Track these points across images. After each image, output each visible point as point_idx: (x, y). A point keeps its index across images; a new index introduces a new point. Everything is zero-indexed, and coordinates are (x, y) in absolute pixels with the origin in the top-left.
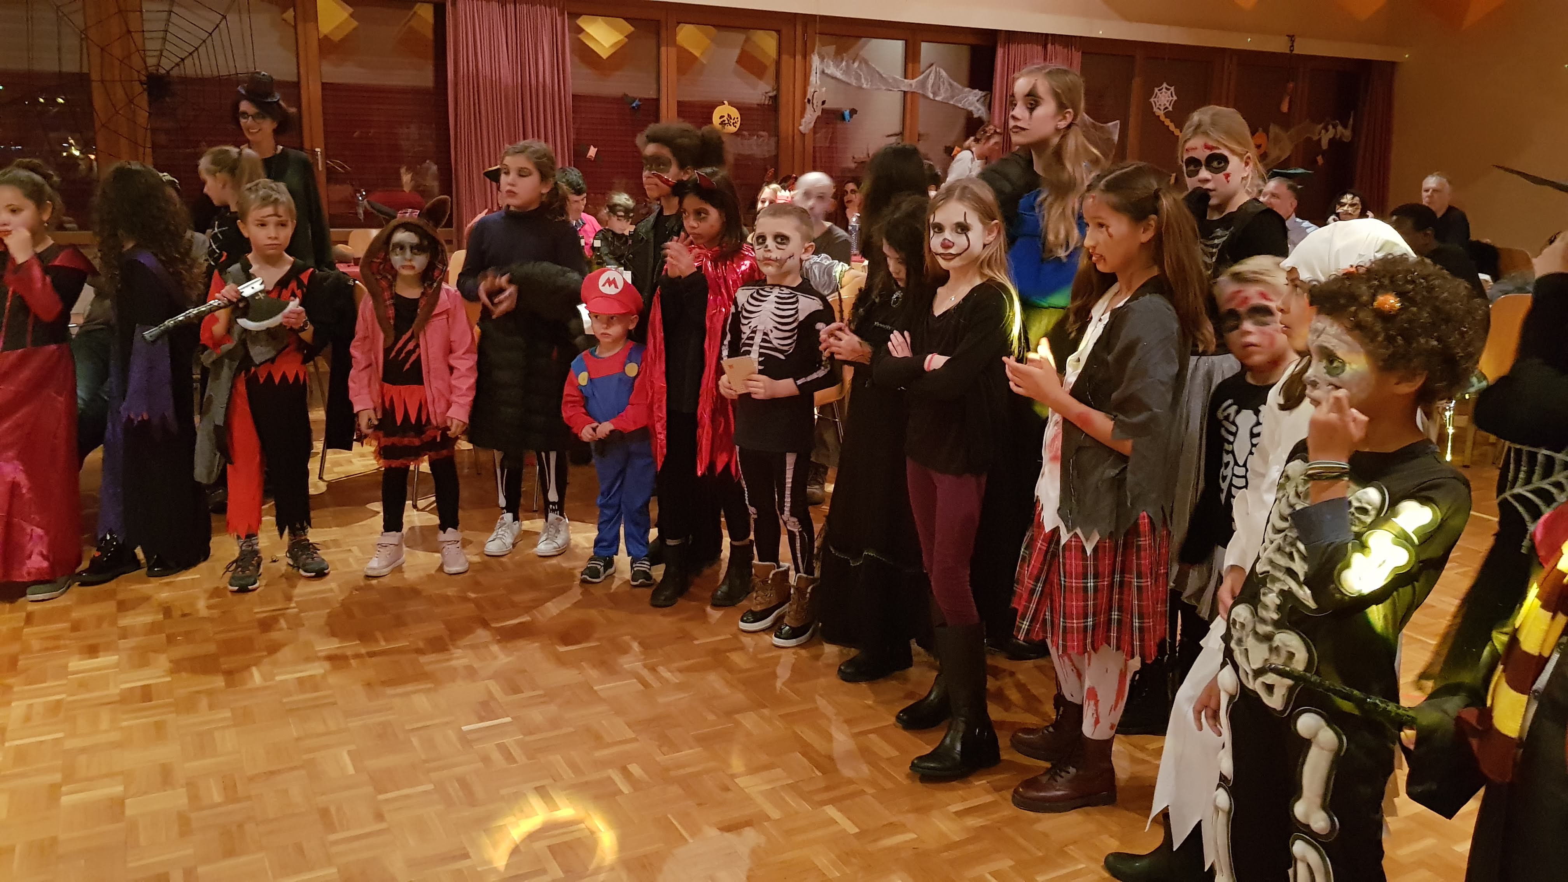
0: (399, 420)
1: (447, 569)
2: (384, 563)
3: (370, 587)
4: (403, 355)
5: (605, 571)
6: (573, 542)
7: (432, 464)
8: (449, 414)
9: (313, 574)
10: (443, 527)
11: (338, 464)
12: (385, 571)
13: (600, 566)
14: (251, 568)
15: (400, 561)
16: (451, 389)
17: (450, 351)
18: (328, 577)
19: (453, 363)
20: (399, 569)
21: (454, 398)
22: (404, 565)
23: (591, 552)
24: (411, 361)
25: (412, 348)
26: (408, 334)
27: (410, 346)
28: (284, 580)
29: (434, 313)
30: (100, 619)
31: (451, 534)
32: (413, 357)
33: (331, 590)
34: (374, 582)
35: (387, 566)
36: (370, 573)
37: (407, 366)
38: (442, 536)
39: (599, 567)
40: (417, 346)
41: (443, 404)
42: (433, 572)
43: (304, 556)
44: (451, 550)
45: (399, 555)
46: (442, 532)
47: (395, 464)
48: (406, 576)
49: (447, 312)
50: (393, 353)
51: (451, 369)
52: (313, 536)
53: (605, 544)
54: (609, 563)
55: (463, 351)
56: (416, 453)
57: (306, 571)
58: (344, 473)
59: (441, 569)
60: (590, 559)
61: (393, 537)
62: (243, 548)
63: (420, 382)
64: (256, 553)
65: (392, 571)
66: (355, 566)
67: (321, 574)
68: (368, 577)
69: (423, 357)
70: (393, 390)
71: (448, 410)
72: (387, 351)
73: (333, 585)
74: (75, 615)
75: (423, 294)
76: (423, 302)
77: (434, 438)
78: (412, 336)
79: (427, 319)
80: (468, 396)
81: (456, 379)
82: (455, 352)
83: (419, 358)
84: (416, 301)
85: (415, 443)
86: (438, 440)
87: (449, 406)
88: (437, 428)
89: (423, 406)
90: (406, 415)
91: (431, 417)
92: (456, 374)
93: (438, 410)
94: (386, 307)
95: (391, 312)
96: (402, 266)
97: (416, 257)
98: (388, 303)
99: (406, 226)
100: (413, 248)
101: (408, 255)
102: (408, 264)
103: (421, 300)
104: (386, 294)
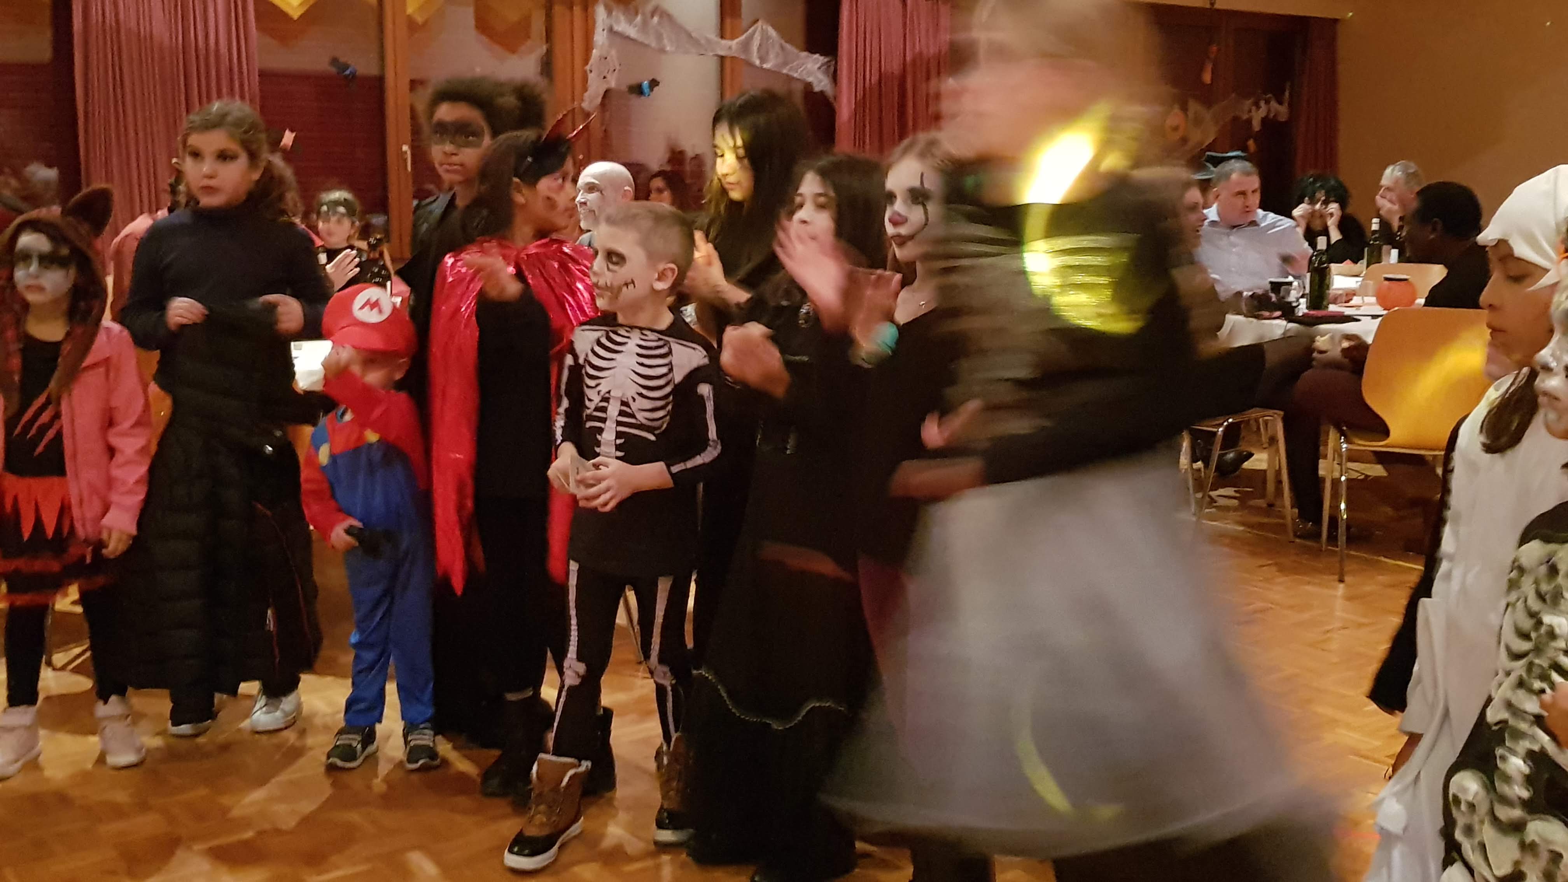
0: (27, 531)
1: (112, 760)
2: (11, 756)
4: (33, 431)
5: (364, 748)
6: (305, 709)
7: (83, 600)
8: (105, 521)
10: (103, 693)
12: (13, 769)
13: (355, 740)
15: (34, 752)
16: (110, 482)
17: (109, 422)
19: (115, 441)
20: (33, 765)
21: (114, 497)
22: (41, 758)
23: (340, 720)
24: (45, 440)
25: (47, 420)
26: (41, 399)
27: (45, 417)
29: (84, 365)
31: (113, 706)
32: (51, 434)
35: (16, 761)
37: (40, 449)
38: (102, 710)
39: (354, 744)
40: (57, 416)
41: (96, 506)
42: (89, 766)
44: (116, 729)
45: (33, 742)
46: (101, 702)
47: (22, 600)
48: (48, 773)
49: (107, 361)
50: (17, 431)
51: (111, 451)
53: (362, 706)
54: (369, 738)
55: (128, 423)
56: (58, 584)
59: (101, 760)
60: (341, 732)
61: (23, 716)
63: (61, 471)
65: (24, 768)
69: (66, 431)
70: (18, 485)
71: (104, 515)
72: (9, 425)
75: (68, 334)
76: (66, 348)
77: (84, 557)
78: (48, 402)
79: (74, 374)
80: (136, 494)
81: (119, 466)
82: (118, 425)
83: (59, 435)
84: (57, 345)
85: (55, 566)
86: (88, 560)
87: (106, 509)
88: (86, 541)
89: (64, 510)
90: (39, 524)
91: (78, 526)
92: (119, 459)
93: (87, 516)
94: (9, 354)
95: (16, 362)
96: (27, 288)
97: (48, 273)
98: (12, 348)
99: (35, 225)
100: (45, 260)
101: (33, 268)
102: (33, 283)
103: (65, 344)
104: (10, 334)
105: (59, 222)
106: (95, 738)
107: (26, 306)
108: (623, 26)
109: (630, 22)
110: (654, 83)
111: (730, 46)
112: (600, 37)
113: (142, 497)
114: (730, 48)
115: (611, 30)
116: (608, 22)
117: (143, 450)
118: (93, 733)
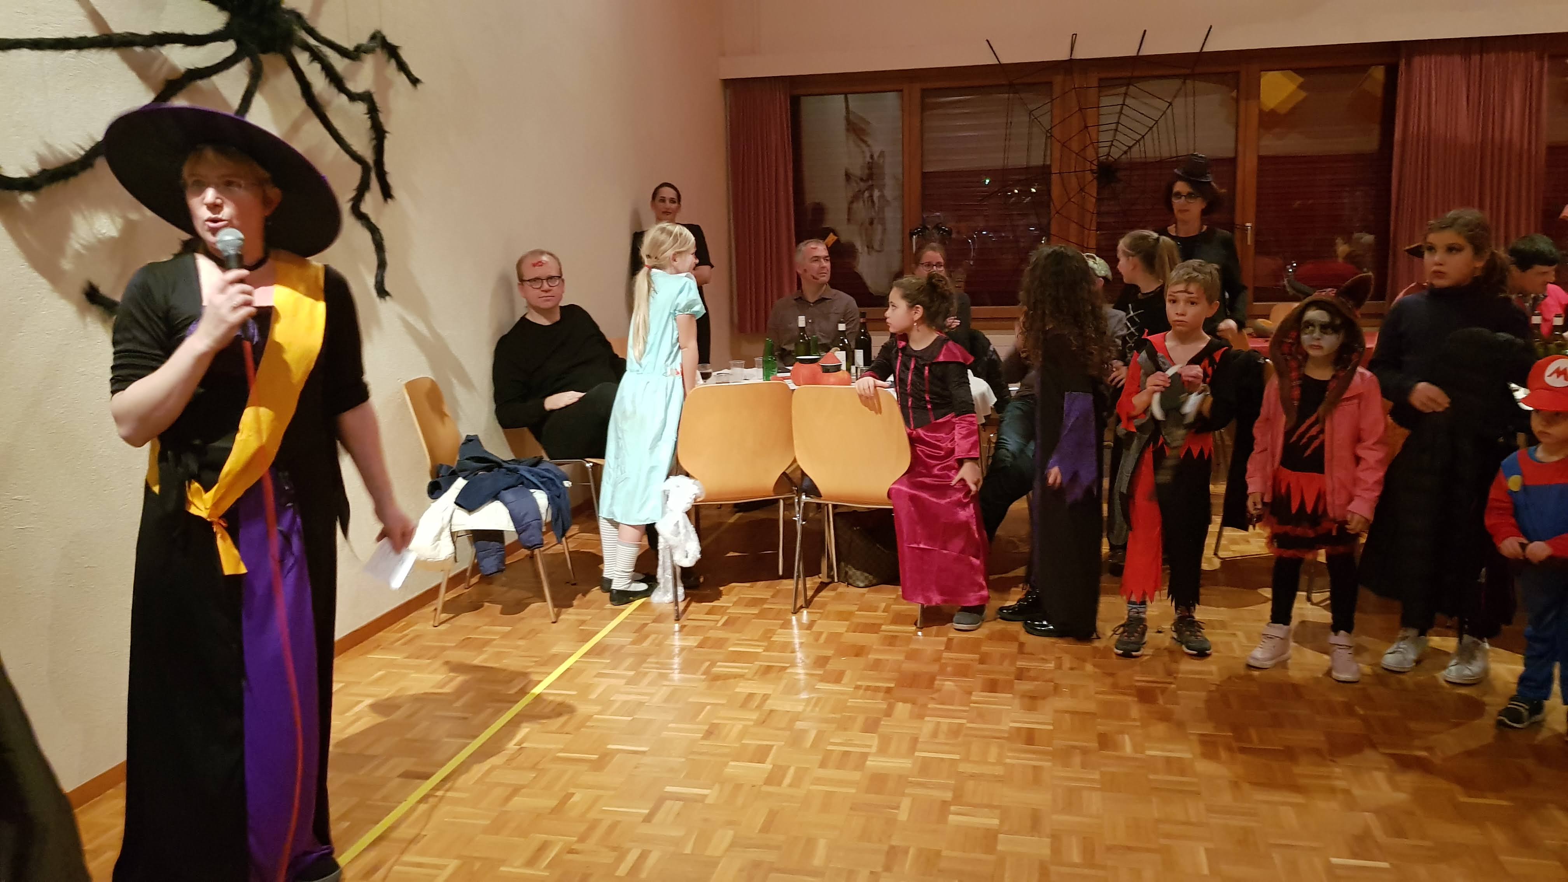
0: (1295, 506)
1: (1335, 674)
2: (1267, 655)
3: (1251, 679)
4: (1304, 440)
5: (1531, 717)
7: (1329, 556)
8: (1349, 508)
9: (1195, 652)
10: (1336, 627)
11: (1234, 542)
12: (1268, 664)
13: (1524, 708)
14: (1136, 635)
15: (1285, 656)
16: (1356, 481)
17: (1358, 439)
18: (1209, 659)
19: (1361, 453)
20: (1283, 665)
21: (1358, 492)
22: (1289, 661)
24: (1313, 447)
25: (1315, 434)
26: (1313, 418)
27: (1313, 431)
28: (1166, 653)
29: (1344, 398)
30: (1004, 656)
31: (1342, 638)
32: (1316, 443)
33: (1211, 673)
34: (1256, 673)
35: (1272, 659)
36: (1253, 663)
37: (1309, 452)
38: (1333, 639)
39: (1523, 710)
40: (1322, 431)
41: (1344, 496)
43: (1188, 633)
44: (1343, 655)
45: (1284, 649)
46: (1333, 633)
47: (1288, 553)
48: (1291, 673)
49: (1357, 397)
50: (1294, 438)
51: (1358, 460)
52: (1200, 613)
53: (1533, 683)
54: (1537, 708)
55: (1372, 441)
56: (1313, 545)
57: (1188, 648)
58: (1239, 552)
59: (1329, 673)
60: (1512, 699)
61: (1279, 630)
62: (1131, 614)
63: (1320, 469)
64: (1142, 621)
65: (1275, 666)
66: (1238, 653)
67: (1202, 654)
68: (1250, 667)
69: (1327, 444)
70: (1290, 476)
71: (1349, 503)
72: (1288, 434)
73: (1214, 668)
74: (984, 649)
75: (1333, 377)
76: (1332, 385)
77: (1330, 531)
78: (1316, 422)
79: (1335, 403)
80: (1373, 491)
81: (1363, 471)
82: (1364, 442)
83: (1322, 445)
84: (1326, 382)
85: (1311, 534)
86: (1334, 533)
87: (1351, 500)
88: (1334, 521)
89: (1321, 496)
90: (1302, 504)
91: (1329, 508)
92: (1362, 465)
93: (1337, 502)
94: (1292, 387)
95: (1297, 393)
96: (1312, 346)
97: (1326, 337)
98: (1294, 384)
99: (1318, 304)
100: (1324, 328)
101: (1317, 334)
102: (1316, 343)
103: (1331, 383)
104: (1294, 374)
105: (1335, 301)
106: (1326, 657)
107: (1306, 356)
113: (1377, 494)
117: (1380, 461)
118: (1326, 653)
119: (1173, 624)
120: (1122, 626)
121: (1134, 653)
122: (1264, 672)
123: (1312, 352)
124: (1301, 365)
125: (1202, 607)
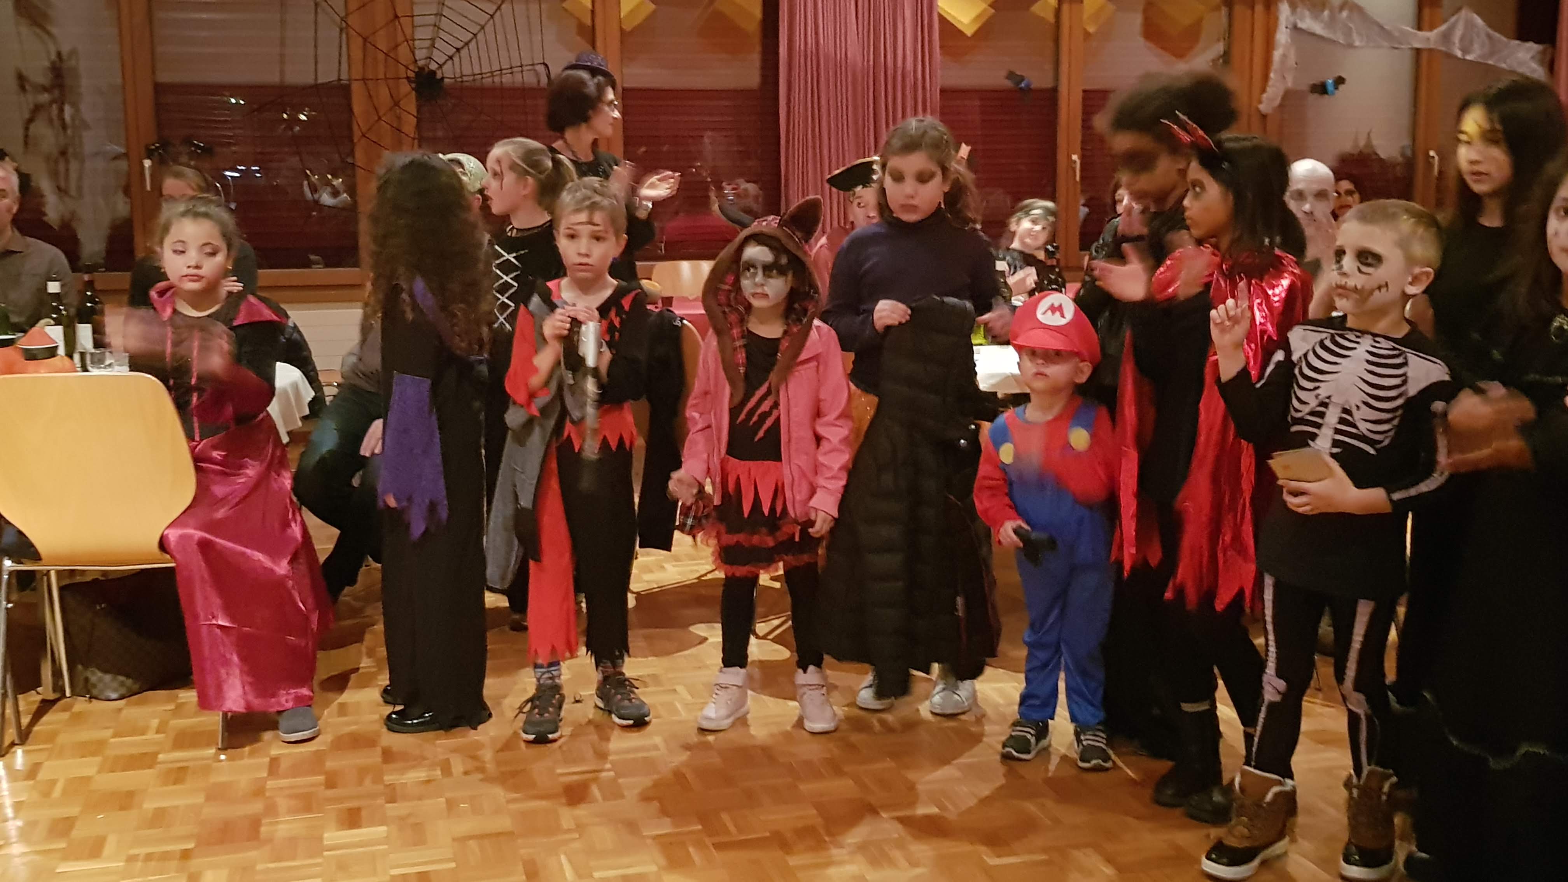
0: (746, 509)
1: (809, 725)
2: (723, 713)
3: (706, 746)
4: (755, 418)
5: (1036, 742)
8: (813, 503)
9: (631, 722)
10: (803, 663)
12: (726, 723)
13: (1029, 734)
14: (551, 709)
15: (743, 710)
16: (816, 469)
17: (818, 414)
18: (649, 728)
19: (821, 430)
20: (742, 721)
21: (821, 481)
24: (765, 427)
25: (767, 409)
26: (764, 389)
27: (765, 407)
28: (591, 729)
29: (799, 359)
30: (362, 772)
31: (811, 676)
32: (769, 422)
33: (653, 747)
34: (711, 738)
36: (706, 725)
37: (759, 435)
38: (801, 678)
39: (1029, 736)
40: (776, 403)
41: (805, 489)
43: (619, 697)
44: (813, 697)
45: (741, 702)
46: (800, 671)
47: (741, 571)
49: (815, 358)
50: (741, 418)
51: (818, 439)
52: (631, 668)
53: (1037, 702)
54: (1042, 732)
55: (834, 415)
56: (769, 558)
57: (620, 718)
58: (659, 582)
61: (736, 675)
62: (542, 682)
63: (777, 457)
64: (556, 689)
65: (734, 723)
66: (684, 715)
67: (640, 723)
68: (703, 731)
69: (782, 420)
70: (739, 467)
71: (811, 497)
73: (656, 739)
75: (785, 333)
76: (785, 344)
77: (792, 536)
78: (768, 393)
79: (790, 368)
80: (840, 479)
81: (825, 454)
82: (826, 416)
83: (777, 421)
84: (776, 341)
85: (767, 543)
86: (797, 539)
87: (813, 492)
88: (796, 521)
89: (778, 491)
90: (757, 503)
91: (789, 507)
92: (825, 446)
93: (798, 498)
94: (735, 349)
95: (741, 356)
96: (754, 295)
97: (771, 281)
98: (738, 344)
99: (758, 238)
100: (767, 269)
101: (759, 278)
102: (759, 290)
103: (783, 341)
104: (735, 332)
105: (779, 234)
106: (795, 704)
108: (1308, 23)
109: (1316, 17)
110: (1340, 81)
111: (1429, 38)
112: (1282, 36)
113: (843, 482)
114: (1428, 39)
115: (1295, 29)
116: (1292, 19)
117: (845, 440)
118: (793, 699)
119: (598, 689)
120: (531, 700)
121: (550, 736)
122: (720, 735)
123: (756, 303)
124: (742, 321)
125: (632, 659)
